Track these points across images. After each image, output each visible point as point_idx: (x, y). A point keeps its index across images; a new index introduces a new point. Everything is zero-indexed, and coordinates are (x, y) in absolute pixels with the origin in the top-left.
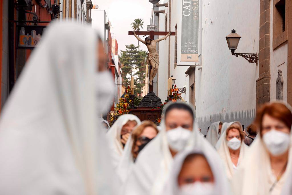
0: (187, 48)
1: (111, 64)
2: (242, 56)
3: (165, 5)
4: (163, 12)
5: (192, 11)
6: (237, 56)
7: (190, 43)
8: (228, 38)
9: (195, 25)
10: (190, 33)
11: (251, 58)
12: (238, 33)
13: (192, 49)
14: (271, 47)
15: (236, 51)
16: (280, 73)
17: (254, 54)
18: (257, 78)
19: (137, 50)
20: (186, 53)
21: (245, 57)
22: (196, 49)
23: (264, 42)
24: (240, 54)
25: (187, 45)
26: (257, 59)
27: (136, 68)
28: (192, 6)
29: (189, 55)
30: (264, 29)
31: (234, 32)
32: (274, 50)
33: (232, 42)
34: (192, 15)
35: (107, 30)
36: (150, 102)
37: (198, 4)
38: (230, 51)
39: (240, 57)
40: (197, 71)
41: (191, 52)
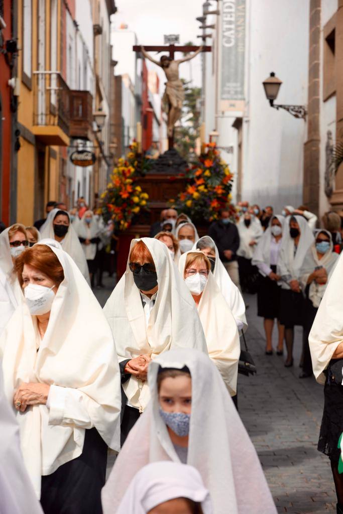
0: (229, 92)
1: (146, 107)
2: (285, 108)
3: (212, 27)
4: (210, 36)
5: (237, 40)
6: (278, 109)
7: (234, 85)
8: (265, 84)
9: (240, 60)
10: (232, 70)
11: (298, 112)
12: (279, 77)
13: (236, 93)
14: (321, 97)
15: (276, 102)
17: (301, 107)
18: (306, 139)
19: (190, 86)
20: (228, 99)
21: (288, 110)
22: (242, 93)
23: (313, 90)
24: (281, 106)
25: (229, 87)
26: (305, 113)
27: (188, 112)
28: (237, 31)
29: (233, 102)
30: (313, 71)
31: (272, 75)
32: (325, 101)
33: (272, 90)
34: (236, 46)
35: (140, 61)
36: (169, 165)
37: (244, 29)
38: (267, 102)
39: (281, 110)
40: (245, 125)
41: (235, 97)
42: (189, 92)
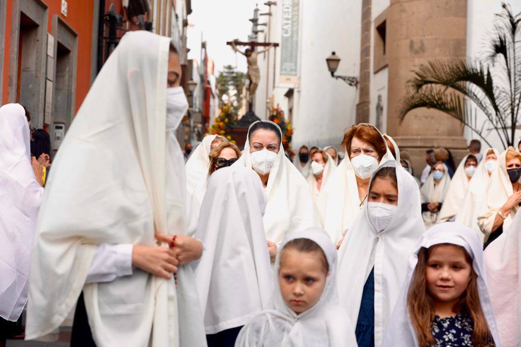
0: (286, 70)
1: (206, 84)
2: (342, 78)
3: (265, 24)
4: (262, 31)
5: (292, 31)
6: (337, 78)
7: (289, 64)
8: (328, 60)
9: (295, 46)
10: (289, 54)
11: (352, 82)
12: (339, 55)
13: (291, 70)
14: (372, 70)
15: (336, 74)
16: (380, 97)
17: (354, 78)
18: (357, 101)
19: (235, 70)
20: (285, 75)
21: (345, 80)
22: (295, 70)
23: (364, 65)
24: (339, 77)
25: (286, 66)
26: (357, 83)
27: (234, 89)
28: (292, 26)
29: (288, 77)
30: (365, 52)
31: (334, 53)
32: (376, 73)
33: (333, 65)
34: (292, 36)
35: (203, 50)
37: (298, 24)
38: (329, 74)
39: (340, 80)
40: (296, 94)
41: (290, 73)
42: (234, 75)
